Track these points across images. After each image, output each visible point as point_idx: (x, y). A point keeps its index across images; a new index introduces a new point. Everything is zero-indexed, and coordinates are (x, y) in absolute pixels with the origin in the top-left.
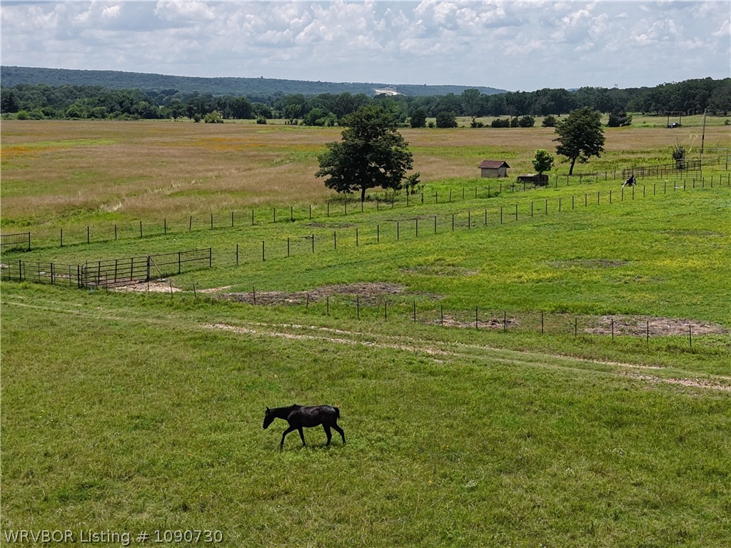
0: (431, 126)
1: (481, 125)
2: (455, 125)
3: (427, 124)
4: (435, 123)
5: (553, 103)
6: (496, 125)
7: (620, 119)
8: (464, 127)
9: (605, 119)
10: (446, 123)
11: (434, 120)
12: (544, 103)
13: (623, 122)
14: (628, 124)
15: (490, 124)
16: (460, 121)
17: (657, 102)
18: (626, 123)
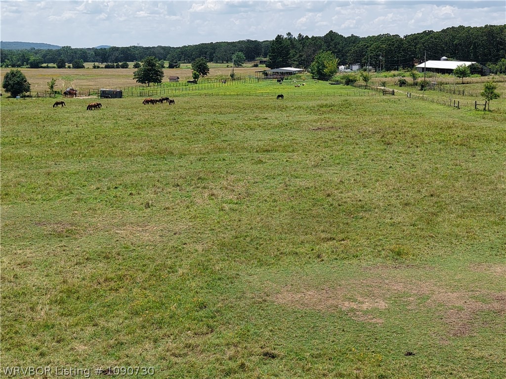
0: (69, 67)
1: (98, 67)
2: (83, 67)
3: (66, 66)
4: (72, 66)
5: (122, 55)
6: (107, 67)
7: (175, 64)
8: (88, 68)
9: (166, 64)
10: (78, 66)
11: (71, 65)
12: (117, 55)
13: (176, 66)
14: (179, 67)
15: (104, 67)
16: (85, 64)
17: (185, 55)
18: (177, 67)
